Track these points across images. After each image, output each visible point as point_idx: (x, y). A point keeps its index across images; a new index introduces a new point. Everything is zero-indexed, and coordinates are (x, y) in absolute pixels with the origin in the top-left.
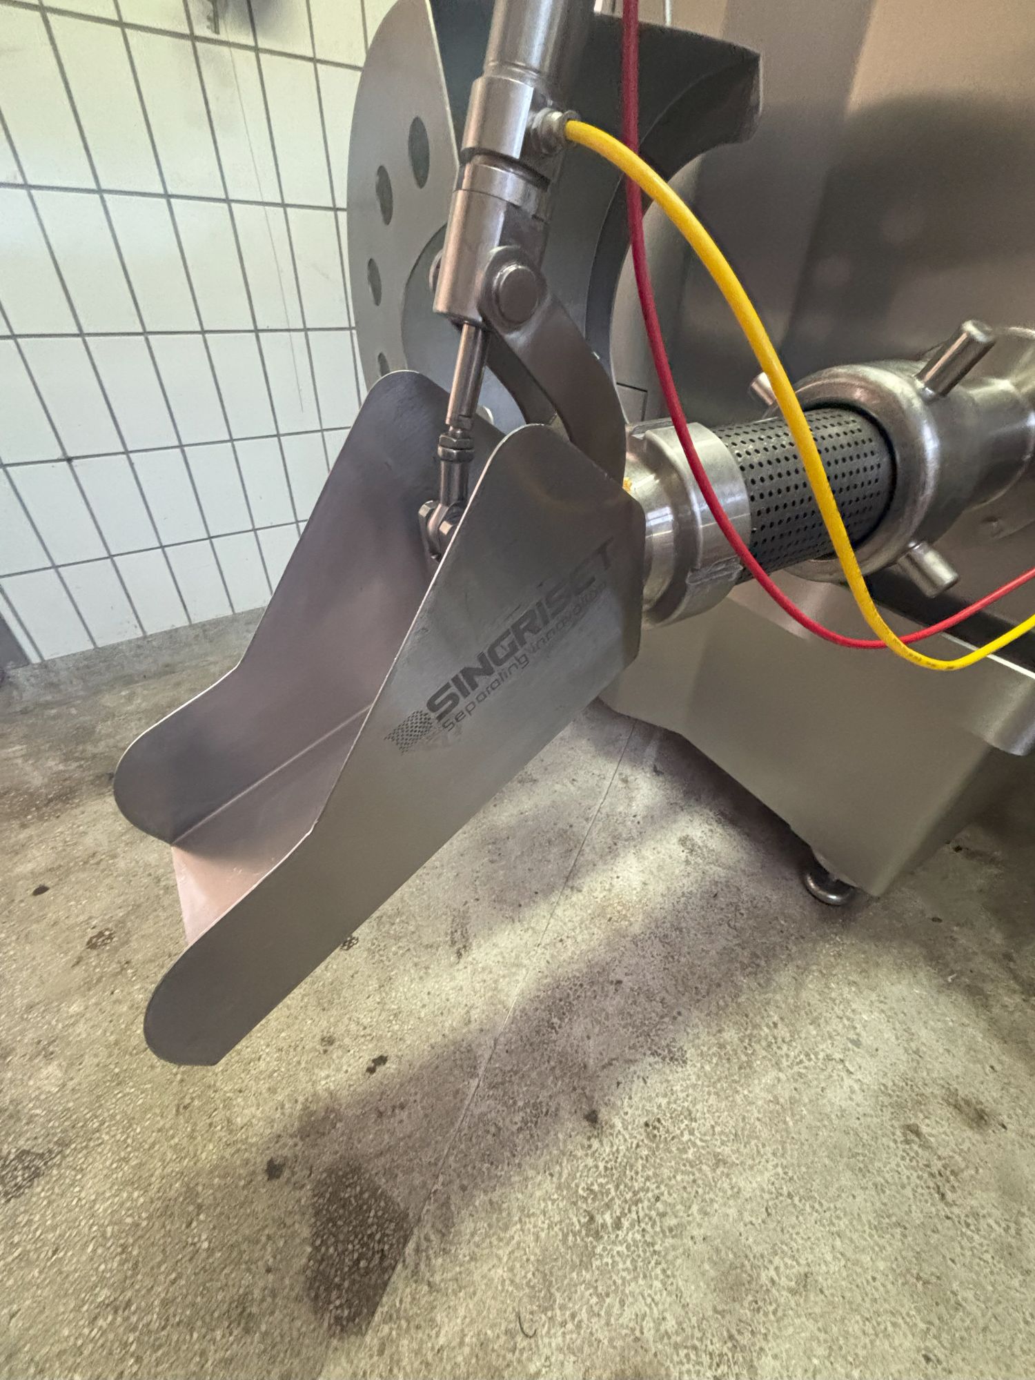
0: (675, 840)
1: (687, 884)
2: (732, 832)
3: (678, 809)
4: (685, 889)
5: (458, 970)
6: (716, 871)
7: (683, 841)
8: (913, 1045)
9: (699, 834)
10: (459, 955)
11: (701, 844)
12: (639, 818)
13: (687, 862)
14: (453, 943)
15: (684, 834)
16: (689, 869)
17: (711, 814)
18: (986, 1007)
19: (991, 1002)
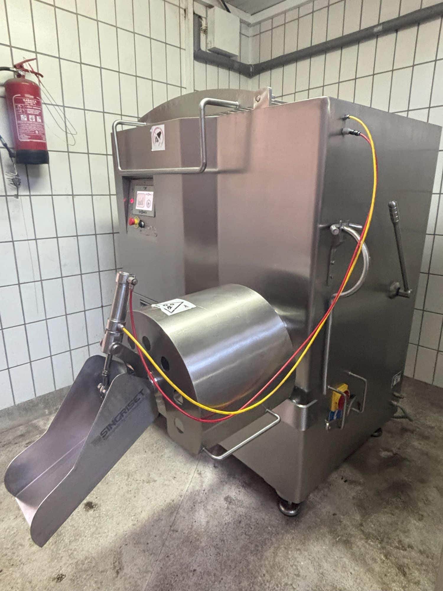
0: (222, 499)
1: (227, 519)
2: (249, 490)
3: (224, 483)
4: (226, 522)
5: (117, 581)
6: (241, 510)
7: (227, 499)
8: (321, 571)
9: (234, 494)
10: (118, 572)
11: (234, 499)
12: (206, 491)
13: (228, 508)
14: (115, 567)
15: (227, 495)
16: (229, 511)
17: (240, 483)
18: (351, 548)
19: (353, 546)
